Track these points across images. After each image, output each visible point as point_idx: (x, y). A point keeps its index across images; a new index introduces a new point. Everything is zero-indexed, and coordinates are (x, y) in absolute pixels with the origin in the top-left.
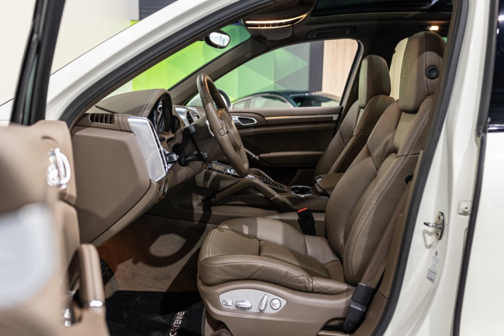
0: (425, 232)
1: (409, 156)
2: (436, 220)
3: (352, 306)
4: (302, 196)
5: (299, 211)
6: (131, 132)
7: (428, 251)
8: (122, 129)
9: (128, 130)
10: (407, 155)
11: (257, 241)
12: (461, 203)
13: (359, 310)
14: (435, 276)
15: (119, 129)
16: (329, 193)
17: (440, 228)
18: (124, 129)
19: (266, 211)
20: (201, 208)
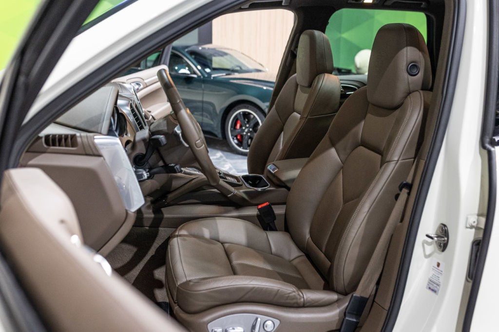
0: (424, 242)
1: (400, 161)
2: (437, 231)
3: (347, 318)
4: (260, 189)
5: (260, 207)
6: (100, 156)
7: (427, 260)
8: (88, 153)
9: (96, 153)
10: (398, 160)
11: (220, 244)
12: (469, 217)
13: (354, 322)
14: (438, 287)
15: (84, 153)
16: (289, 185)
17: (444, 241)
18: (91, 153)
19: (222, 208)
20: (151, 211)
